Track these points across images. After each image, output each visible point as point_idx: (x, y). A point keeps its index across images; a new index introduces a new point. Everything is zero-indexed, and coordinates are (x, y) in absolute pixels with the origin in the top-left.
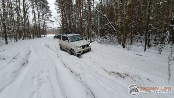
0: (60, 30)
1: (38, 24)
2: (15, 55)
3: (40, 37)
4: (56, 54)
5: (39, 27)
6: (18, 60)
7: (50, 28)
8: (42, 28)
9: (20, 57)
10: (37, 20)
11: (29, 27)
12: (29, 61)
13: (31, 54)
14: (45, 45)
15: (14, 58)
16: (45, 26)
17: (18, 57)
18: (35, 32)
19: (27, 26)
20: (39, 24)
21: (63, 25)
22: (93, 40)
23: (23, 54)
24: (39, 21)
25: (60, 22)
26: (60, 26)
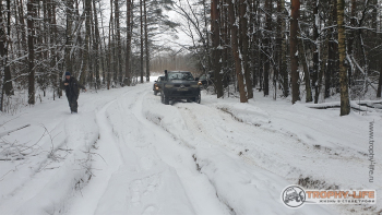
1: (124, 35)
2: (55, 146)
3: (127, 83)
4: (187, 155)
5: (129, 48)
6: (61, 164)
7: (163, 48)
8: (135, 50)
9: (70, 156)
10: (123, 24)
11: (96, 47)
12: (93, 171)
13: (100, 144)
14: (148, 116)
15: (51, 156)
16: (146, 43)
17: (63, 154)
18: (115, 65)
19: (90, 46)
20: (129, 37)
22: (354, 103)
23: (77, 144)
24: (130, 25)
25: (202, 26)
26: (202, 40)
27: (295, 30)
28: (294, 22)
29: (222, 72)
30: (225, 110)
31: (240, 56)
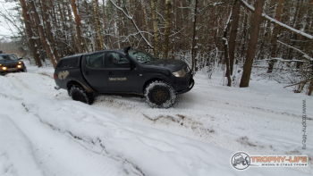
0: (21, 42)
4: (18, 104)
21: (28, 30)
25: (19, 24)
26: (21, 33)
27: (79, 32)
28: (78, 28)
29: (38, 52)
30: (44, 74)
31: (48, 43)
